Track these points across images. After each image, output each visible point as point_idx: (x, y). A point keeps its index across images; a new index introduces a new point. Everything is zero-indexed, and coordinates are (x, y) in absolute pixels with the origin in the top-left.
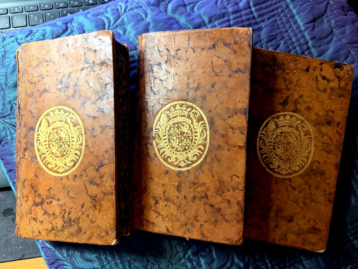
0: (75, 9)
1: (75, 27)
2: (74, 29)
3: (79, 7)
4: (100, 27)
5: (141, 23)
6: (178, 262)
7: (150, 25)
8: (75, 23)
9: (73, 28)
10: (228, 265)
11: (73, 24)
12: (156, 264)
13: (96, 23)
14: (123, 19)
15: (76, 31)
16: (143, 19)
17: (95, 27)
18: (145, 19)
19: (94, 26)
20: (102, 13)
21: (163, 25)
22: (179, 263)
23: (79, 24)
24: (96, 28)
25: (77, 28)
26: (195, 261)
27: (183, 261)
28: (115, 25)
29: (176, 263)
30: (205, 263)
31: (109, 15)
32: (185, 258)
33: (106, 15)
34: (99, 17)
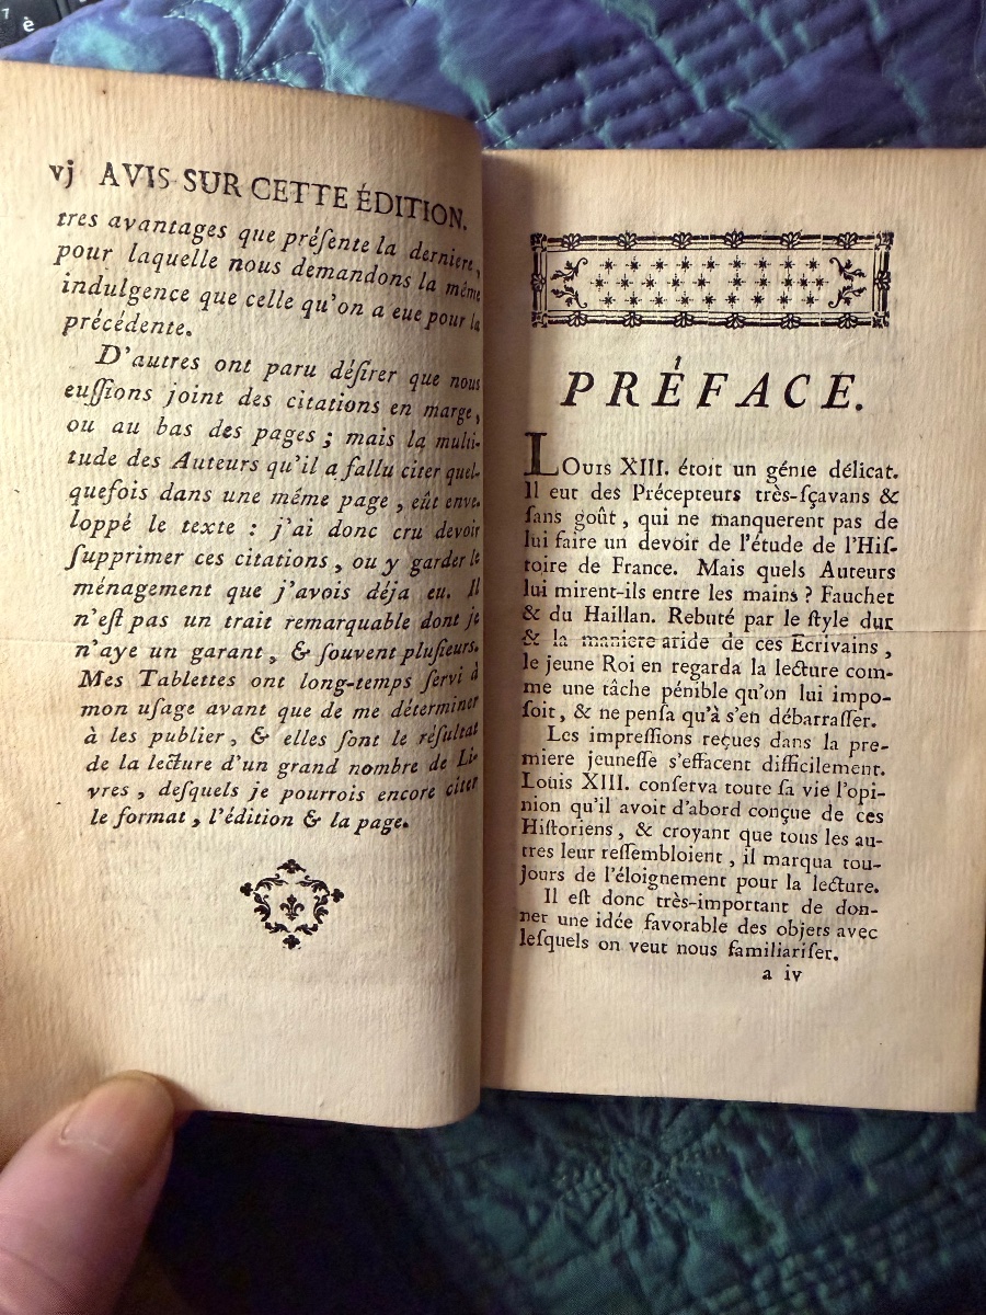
4: (186, 68)
5: (392, 25)
6: (688, 1145)
7: (440, 26)
10: (925, 1143)
14: (298, 14)
16: (399, 3)
18: (408, 2)
21: (507, 16)
22: (696, 1146)
26: (768, 1135)
27: (710, 1137)
28: (264, 48)
29: (678, 1152)
30: (814, 1143)
32: (720, 1125)
34: (175, 13)
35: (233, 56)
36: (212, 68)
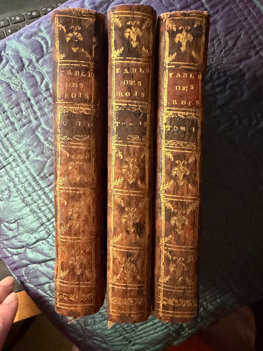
0: (3, 30)
1: (10, 54)
2: (10, 58)
3: (6, 27)
4: (38, 51)
8: (8, 50)
9: (7, 56)
11: (7, 52)
13: (32, 46)
15: (12, 60)
17: (32, 52)
19: (30, 51)
20: (36, 33)
23: (13, 50)
24: (33, 53)
25: (12, 55)
31: (44, 34)
33: (40, 34)
34: (33, 38)
35: (47, 47)
36: (43, 51)
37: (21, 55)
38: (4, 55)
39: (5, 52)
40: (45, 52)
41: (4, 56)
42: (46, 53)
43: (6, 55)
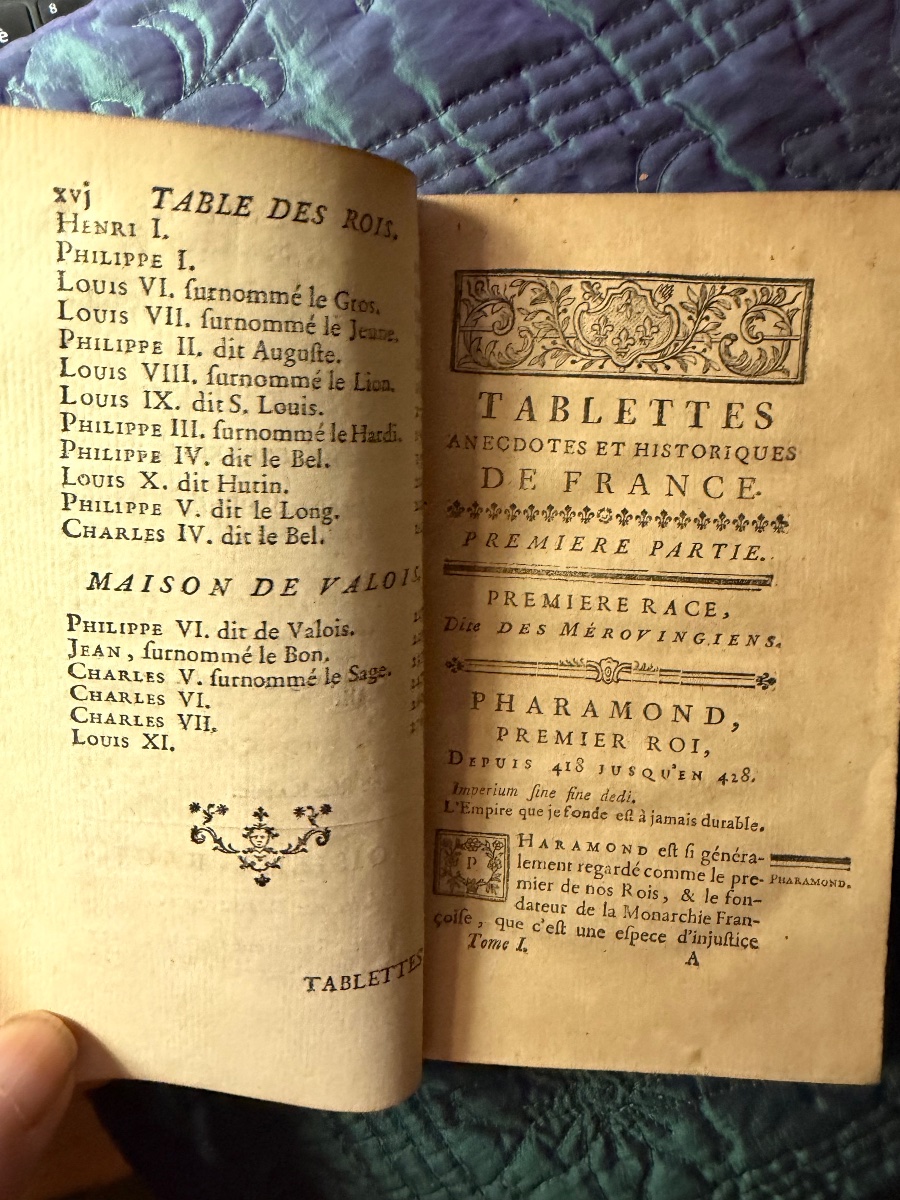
1: (38, 88)
2: (37, 101)
4: (155, 74)
5: (348, 30)
7: (393, 31)
8: (34, 71)
9: (28, 96)
11: (29, 78)
12: (560, 1091)
13: (136, 55)
14: (260, 22)
16: (356, 11)
17: (134, 76)
18: (362, 9)
19: (126, 72)
20: (154, 5)
21: (456, 19)
23: (53, 72)
24: (137, 82)
25: (47, 90)
28: (227, 54)
33: (174, 8)
34: (143, 23)
35: (199, 62)
36: (179, 74)
37: (86, 89)
38: (17, 91)
39: (19, 81)
40: (189, 82)
41: (18, 94)
42: (193, 86)
43: (24, 94)
